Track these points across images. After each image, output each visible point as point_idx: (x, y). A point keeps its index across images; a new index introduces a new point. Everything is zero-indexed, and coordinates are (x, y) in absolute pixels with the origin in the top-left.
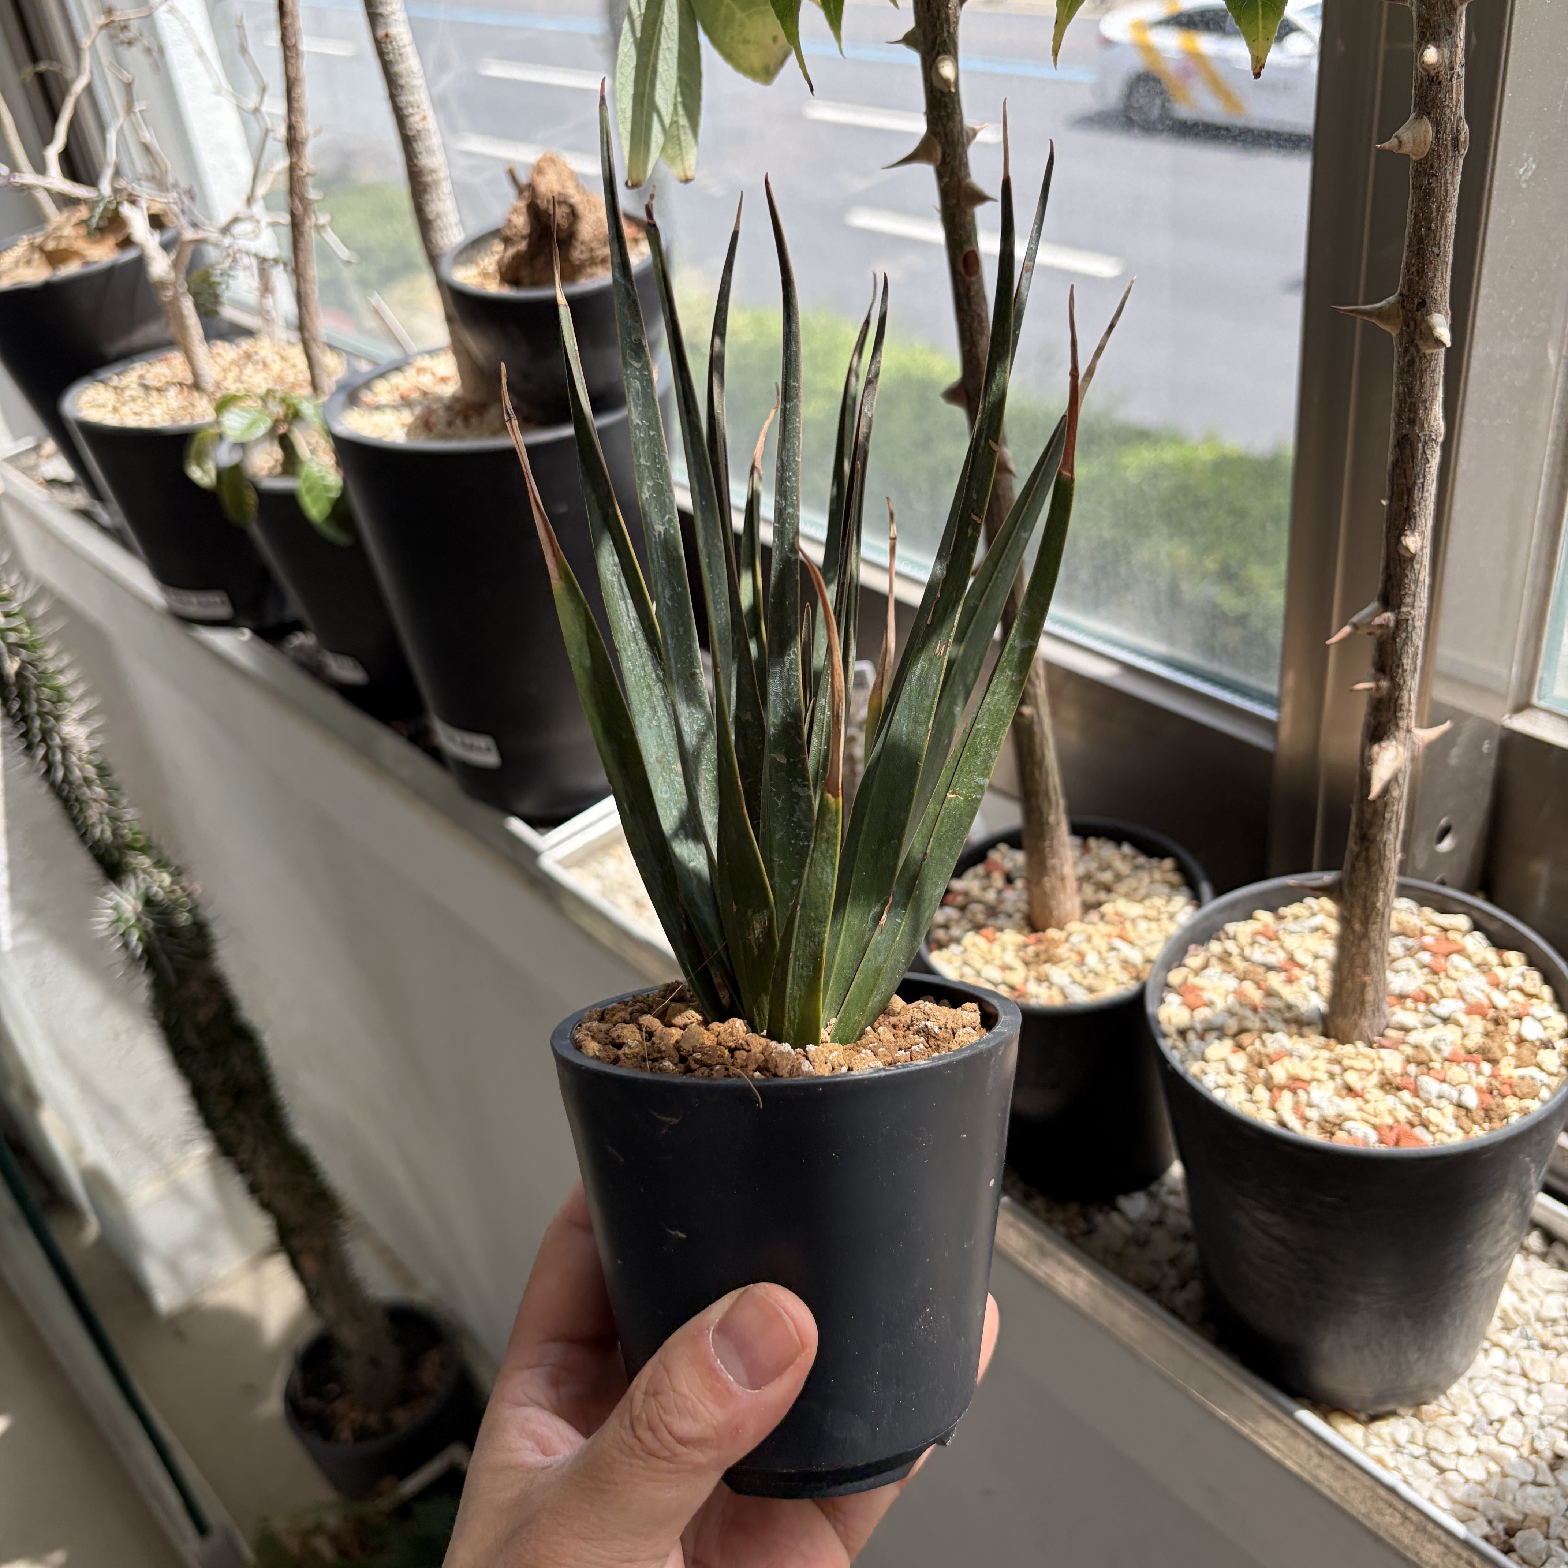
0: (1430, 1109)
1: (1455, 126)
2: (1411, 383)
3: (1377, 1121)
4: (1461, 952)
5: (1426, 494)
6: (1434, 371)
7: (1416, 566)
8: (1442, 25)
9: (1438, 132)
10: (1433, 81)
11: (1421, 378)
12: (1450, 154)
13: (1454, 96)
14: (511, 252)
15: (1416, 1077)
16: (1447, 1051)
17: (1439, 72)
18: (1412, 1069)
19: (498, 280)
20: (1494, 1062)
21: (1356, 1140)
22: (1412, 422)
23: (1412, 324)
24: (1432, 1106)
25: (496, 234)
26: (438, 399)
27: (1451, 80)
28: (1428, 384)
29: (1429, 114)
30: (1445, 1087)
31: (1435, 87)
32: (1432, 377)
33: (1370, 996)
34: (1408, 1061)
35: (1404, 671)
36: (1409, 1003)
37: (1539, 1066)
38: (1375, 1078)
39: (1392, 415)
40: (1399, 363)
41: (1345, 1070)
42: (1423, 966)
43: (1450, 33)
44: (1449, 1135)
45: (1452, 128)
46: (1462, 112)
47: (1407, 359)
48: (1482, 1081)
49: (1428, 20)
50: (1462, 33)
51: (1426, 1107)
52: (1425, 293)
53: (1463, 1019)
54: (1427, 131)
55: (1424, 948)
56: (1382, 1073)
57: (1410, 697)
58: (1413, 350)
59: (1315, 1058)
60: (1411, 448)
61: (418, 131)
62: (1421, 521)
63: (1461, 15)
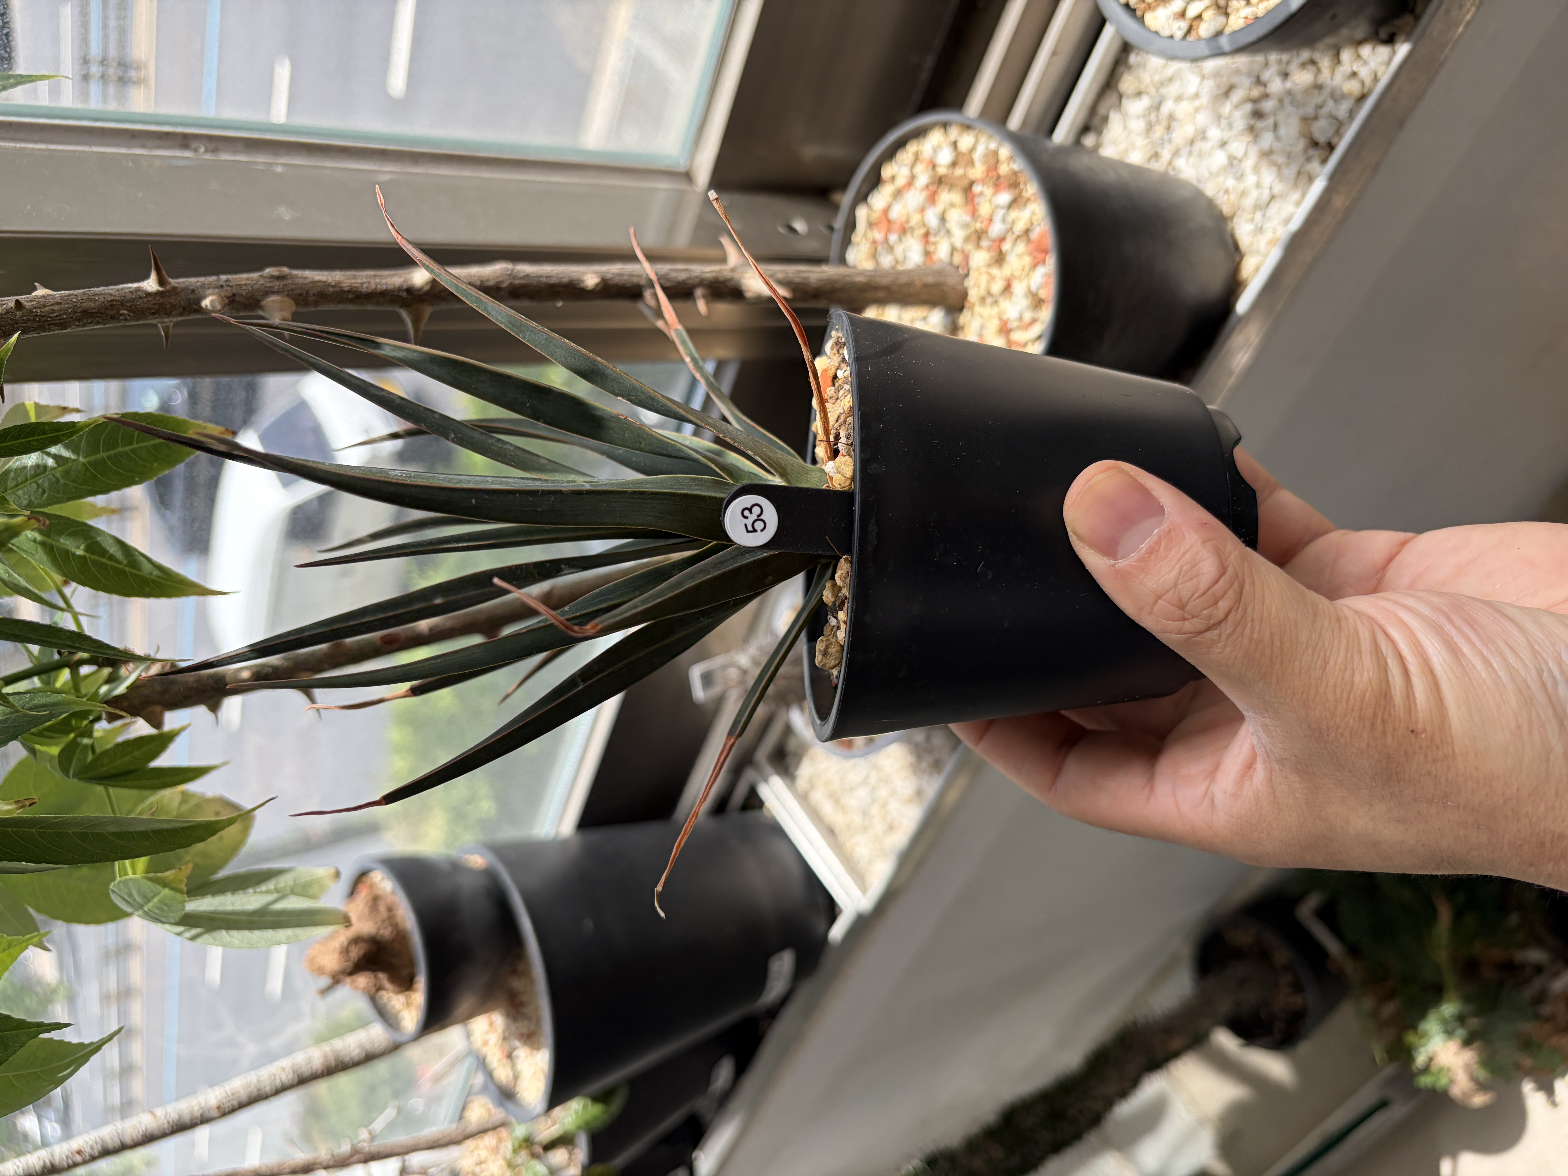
0: (1014, 229)
1: (268, 280)
3: (1027, 268)
4: (886, 211)
5: (554, 273)
7: (609, 276)
8: (188, 297)
9: (273, 293)
10: (233, 301)
12: (290, 281)
13: (243, 282)
14: (388, 986)
15: (990, 240)
16: (967, 218)
17: (226, 297)
18: (985, 243)
19: (412, 993)
20: (972, 183)
21: (1046, 283)
23: (422, 299)
24: (1011, 229)
25: (373, 1000)
26: (507, 1028)
27: (231, 286)
29: (259, 301)
30: (998, 218)
31: (238, 298)
33: (930, 280)
34: (978, 246)
35: (689, 278)
36: (931, 248)
37: (973, 150)
38: (995, 271)
41: (989, 293)
42: (900, 239)
43: (193, 291)
44: (1033, 213)
45: (270, 282)
46: (255, 275)
48: (988, 191)
49: (184, 309)
50: (193, 280)
51: (1013, 232)
52: (399, 292)
53: (940, 207)
54: (273, 301)
55: (886, 240)
56: (989, 265)
57: (708, 271)
59: (981, 316)
60: (519, 288)
61: (294, 1072)
62: (575, 276)
63: (178, 283)
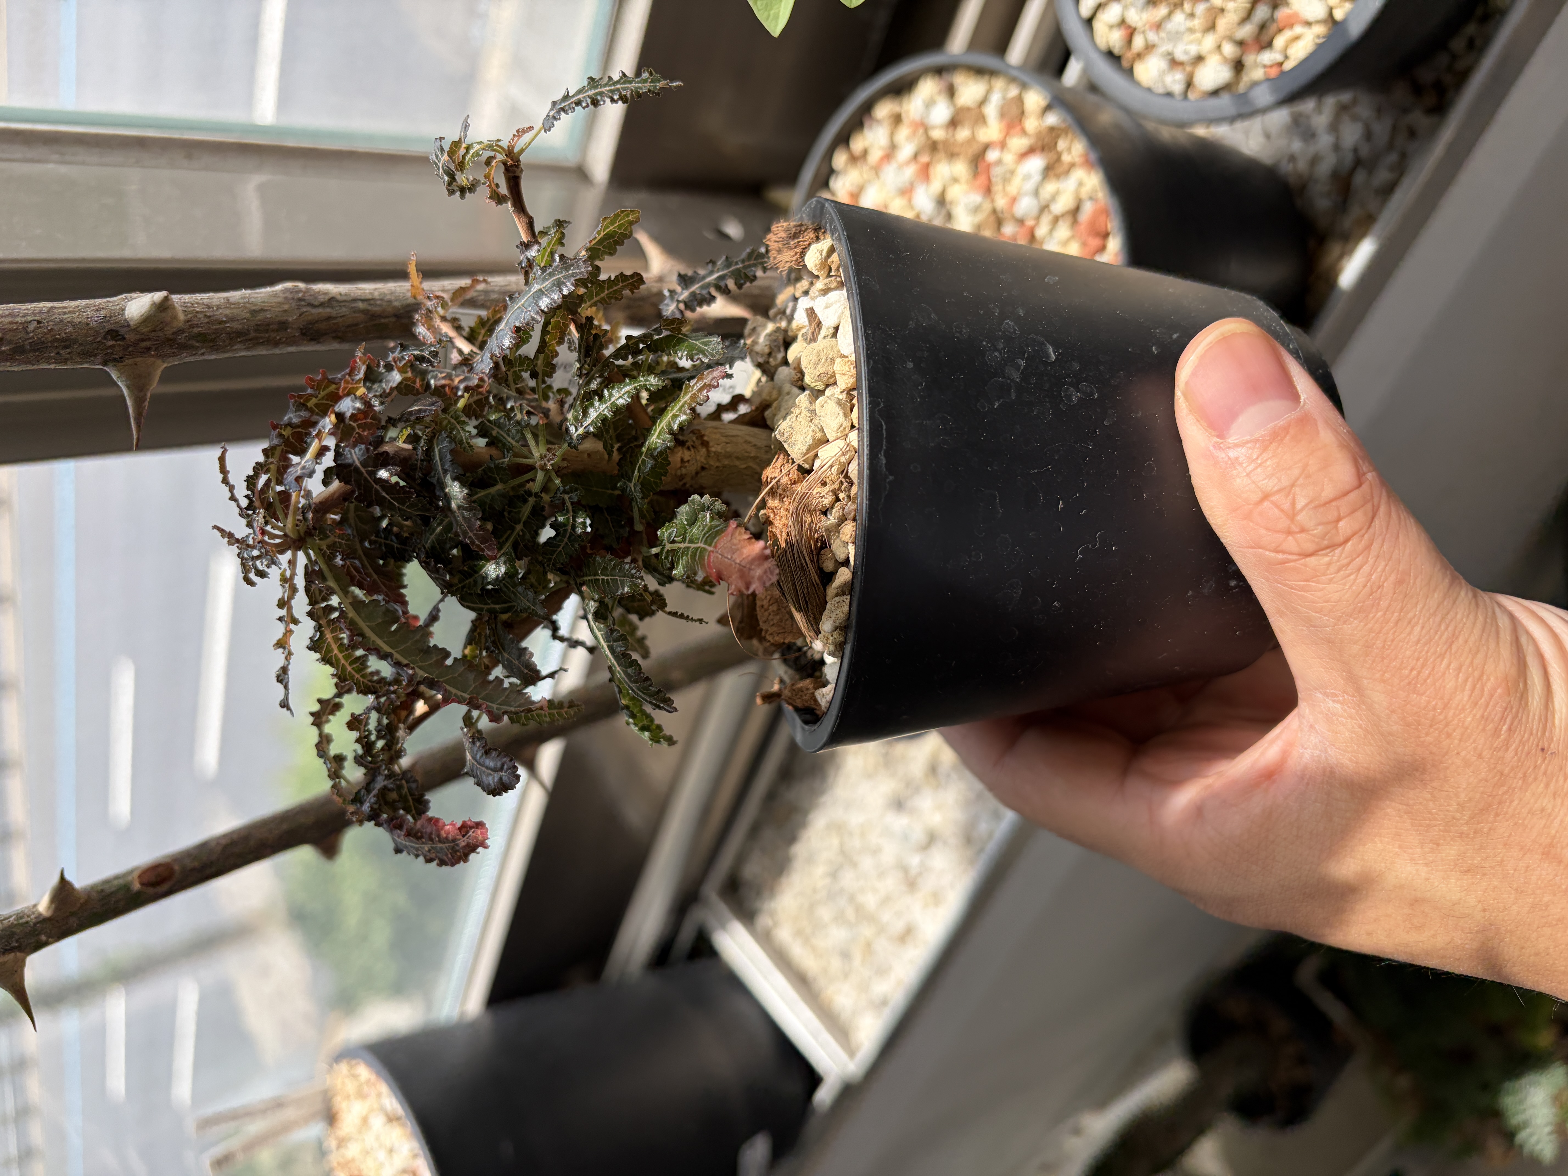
0: (1053, 206)
2: (229, 334)
6: (209, 307)
11: (221, 322)
15: (1015, 224)
16: (979, 197)
20: (983, 149)
22: (283, 325)
23: (144, 344)
28: (227, 312)
30: (1027, 192)
32: (218, 307)
37: (982, 102)
39: (277, 351)
40: (203, 354)
47: (197, 344)
48: (1011, 157)
51: (1051, 211)
52: (97, 333)
58: (181, 338)
60: (317, 322)
